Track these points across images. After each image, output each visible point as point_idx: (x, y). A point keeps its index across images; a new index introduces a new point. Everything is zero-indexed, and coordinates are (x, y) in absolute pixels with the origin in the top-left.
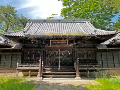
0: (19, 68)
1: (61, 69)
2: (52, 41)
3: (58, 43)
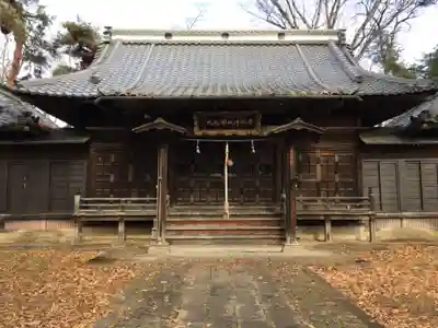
0: (83, 213)
1: (231, 216)
3: (224, 122)
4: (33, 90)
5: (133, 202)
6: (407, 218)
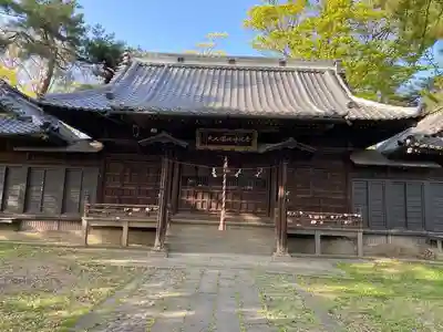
0: (92, 217)
2: (202, 134)
3: (223, 139)
6: (392, 235)
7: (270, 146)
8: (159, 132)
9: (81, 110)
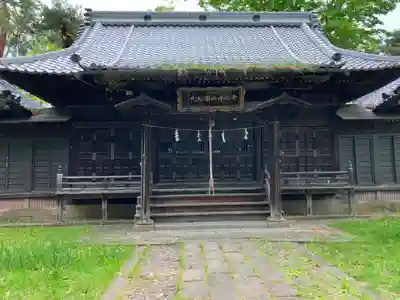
0: (67, 191)
1: (216, 192)
2: (184, 94)
3: (207, 99)
4: (12, 68)
5: (116, 180)
6: (382, 191)
7: (260, 105)
8: (136, 94)
9: (45, 75)
